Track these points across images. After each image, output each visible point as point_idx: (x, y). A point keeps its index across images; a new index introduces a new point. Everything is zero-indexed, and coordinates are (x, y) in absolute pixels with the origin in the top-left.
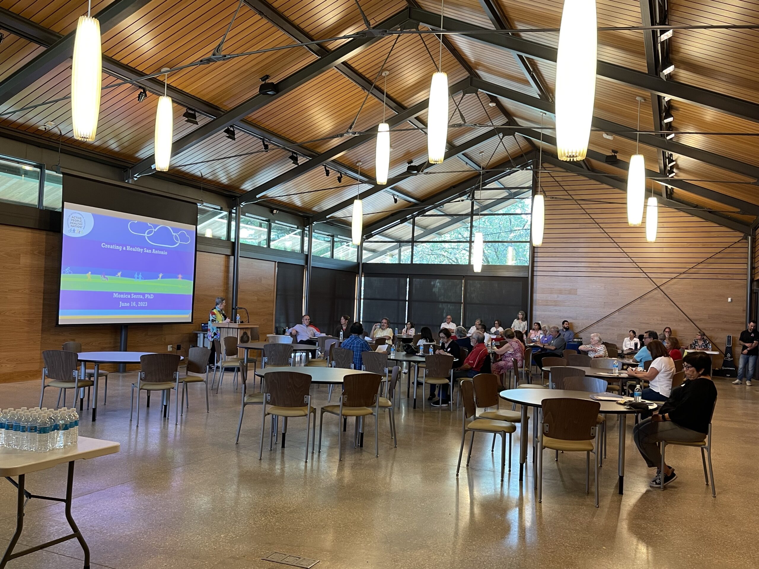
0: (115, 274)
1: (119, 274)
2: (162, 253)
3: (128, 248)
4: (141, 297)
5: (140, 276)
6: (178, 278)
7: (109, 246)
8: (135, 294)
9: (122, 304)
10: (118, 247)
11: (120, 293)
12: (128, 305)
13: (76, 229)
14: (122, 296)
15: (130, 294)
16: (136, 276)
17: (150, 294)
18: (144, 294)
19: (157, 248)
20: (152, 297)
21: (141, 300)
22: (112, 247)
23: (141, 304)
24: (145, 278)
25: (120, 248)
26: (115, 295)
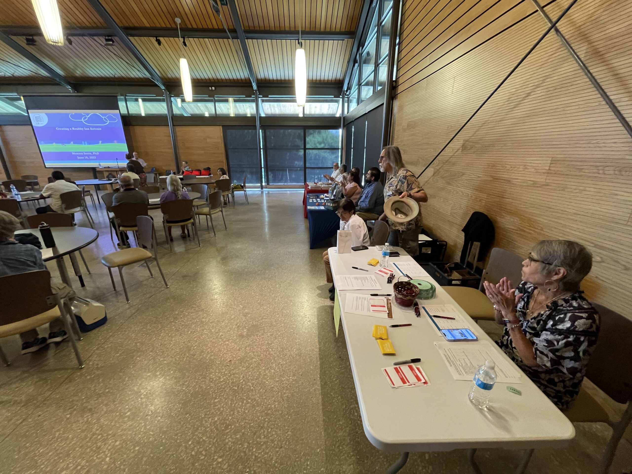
0: (69, 143)
1: (72, 143)
2: (98, 129)
3: (73, 129)
4: (90, 154)
5: (86, 143)
6: (114, 142)
7: (61, 129)
8: (86, 152)
9: (78, 158)
10: (66, 129)
11: (75, 152)
12: (83, 158)
13: (39, 122)
14: (78, 154)
15: (83, 152)
16: (83, 142)
17: (96, 152)
18: (92, 153)
19: (93, 127)
20: (98, 154)
21: (91, 156)
22: (62, 129)
23: (92, 157)
24: (89, 143)
25: (68, 129)
26: (73, 154)
